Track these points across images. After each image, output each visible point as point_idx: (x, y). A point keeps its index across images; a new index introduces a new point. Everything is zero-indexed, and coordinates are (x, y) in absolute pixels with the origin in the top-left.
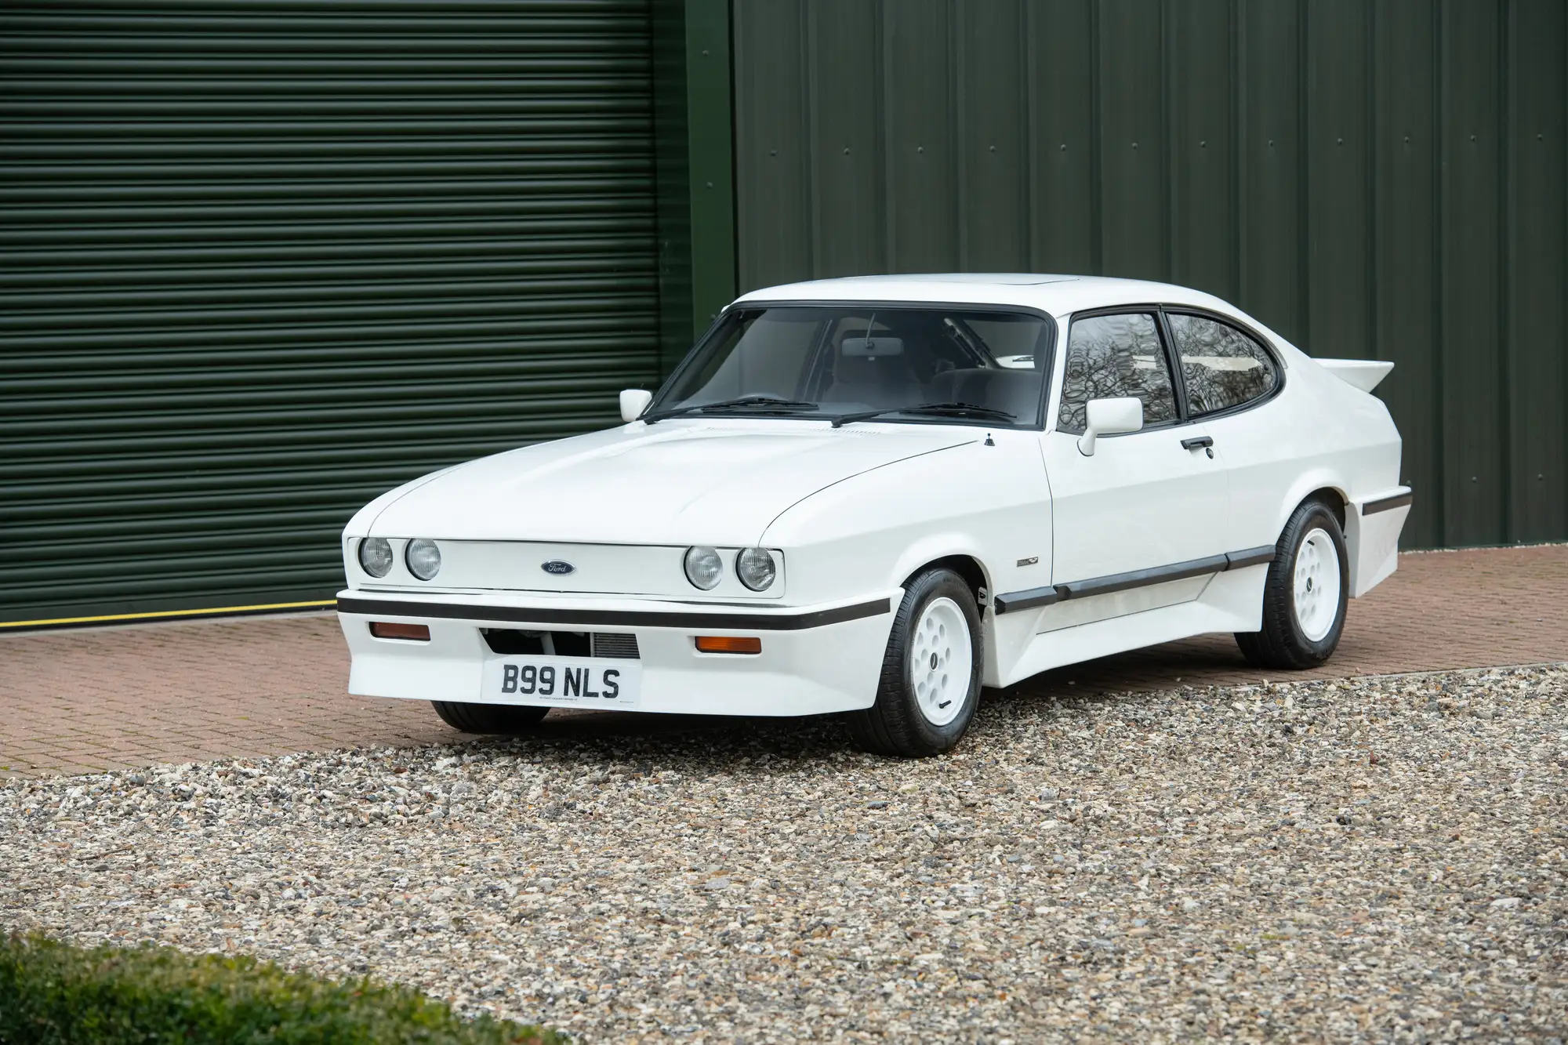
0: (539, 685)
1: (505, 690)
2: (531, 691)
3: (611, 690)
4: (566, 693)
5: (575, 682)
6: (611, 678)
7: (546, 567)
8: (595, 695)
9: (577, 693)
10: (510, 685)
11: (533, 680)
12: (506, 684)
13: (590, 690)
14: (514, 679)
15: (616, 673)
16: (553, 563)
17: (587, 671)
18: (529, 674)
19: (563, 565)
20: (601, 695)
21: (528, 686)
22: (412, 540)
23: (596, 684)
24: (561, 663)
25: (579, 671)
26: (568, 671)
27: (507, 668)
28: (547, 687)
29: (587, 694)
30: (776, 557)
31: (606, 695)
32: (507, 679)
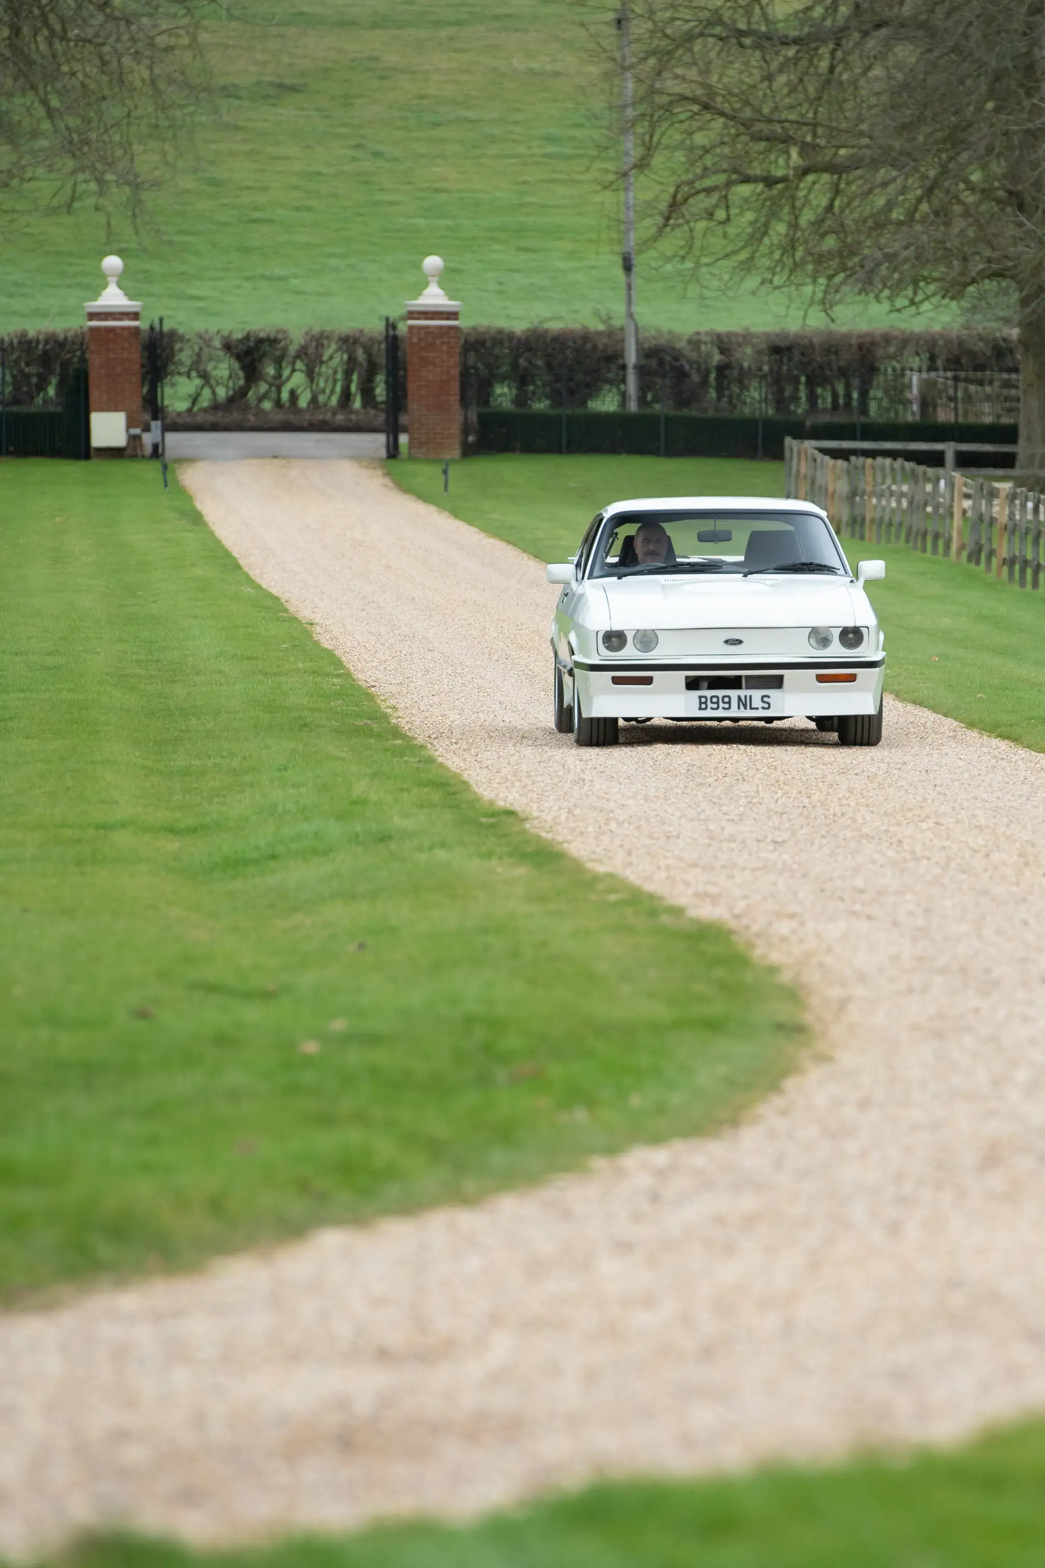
0: (721, 705)
1: (700, 709)
2: (717, 708)
3: (766, 706)
4: (739, 708)
5: (744, 703)
6: (765, 699)
7: (727, 642)
8: (757, 709)
9: (746, 708)
10: (703, 706)
11: (718, 703)
12: (700, 706)
13: (753, 706)
14: (706, 703)
15: (769, 697)
16: (731, 640)
17: (751, 697)
18: (715, 700)
19: (737, 640)
20: (760, 709)
21: (715, 706)
22: (638, 630)
23: (757, 702)
24: (734, 694)
25: (746, 696)
26: (739, 698)
27: (700, 697)
28: (727, 706)
29: (751, 708)
30: (864, 631)
31: (763, 708)
32: (701, 703)
